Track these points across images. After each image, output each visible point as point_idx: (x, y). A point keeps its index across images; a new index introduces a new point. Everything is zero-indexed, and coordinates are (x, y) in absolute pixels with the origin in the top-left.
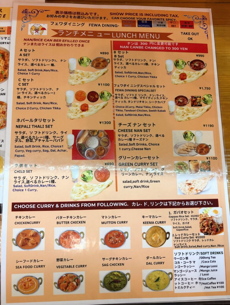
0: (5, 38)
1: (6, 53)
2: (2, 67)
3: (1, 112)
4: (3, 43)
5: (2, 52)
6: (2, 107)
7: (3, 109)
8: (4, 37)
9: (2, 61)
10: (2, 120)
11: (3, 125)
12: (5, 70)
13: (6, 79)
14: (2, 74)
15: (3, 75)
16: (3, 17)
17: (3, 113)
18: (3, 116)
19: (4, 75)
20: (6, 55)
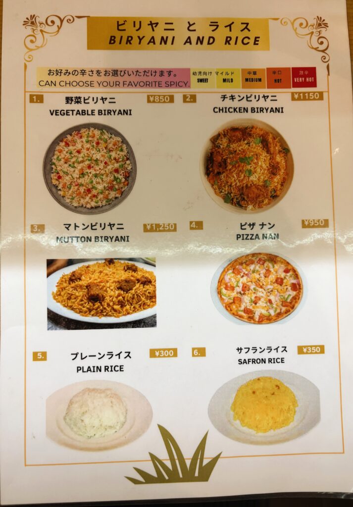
0: (264, 97)
1: (271, 136)
2: (265, 170)
3: (274, 281)
4: (262, 110)
5: (261, 133)
6: (274, 267)
7: (276, 272)
8: (261, 96)
9: (264, 155)
10: (277, 299)
11: (282, 311)
12: (272, 178)
13: (278, 199)
14: (267, 187)
15: (268, 190)
16: (255, 44)
17: (277, 283)
18: (279, 290)
19: (270, 189)
20: (270, 140)
